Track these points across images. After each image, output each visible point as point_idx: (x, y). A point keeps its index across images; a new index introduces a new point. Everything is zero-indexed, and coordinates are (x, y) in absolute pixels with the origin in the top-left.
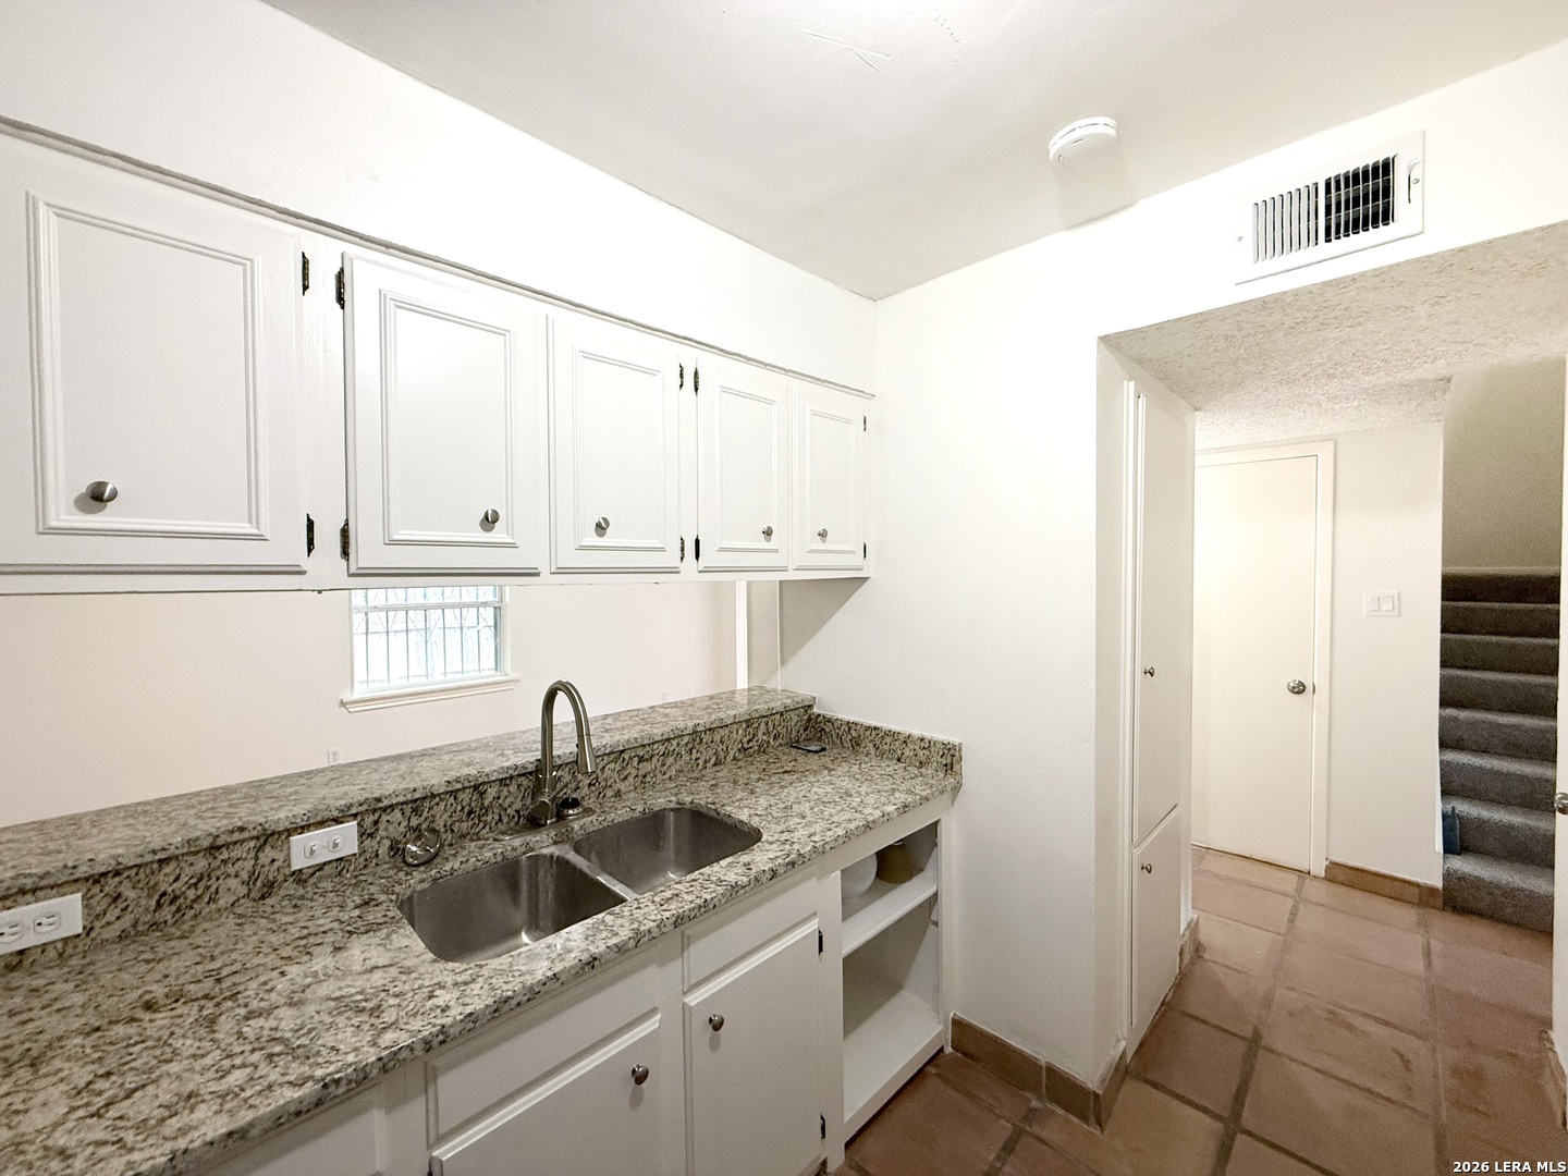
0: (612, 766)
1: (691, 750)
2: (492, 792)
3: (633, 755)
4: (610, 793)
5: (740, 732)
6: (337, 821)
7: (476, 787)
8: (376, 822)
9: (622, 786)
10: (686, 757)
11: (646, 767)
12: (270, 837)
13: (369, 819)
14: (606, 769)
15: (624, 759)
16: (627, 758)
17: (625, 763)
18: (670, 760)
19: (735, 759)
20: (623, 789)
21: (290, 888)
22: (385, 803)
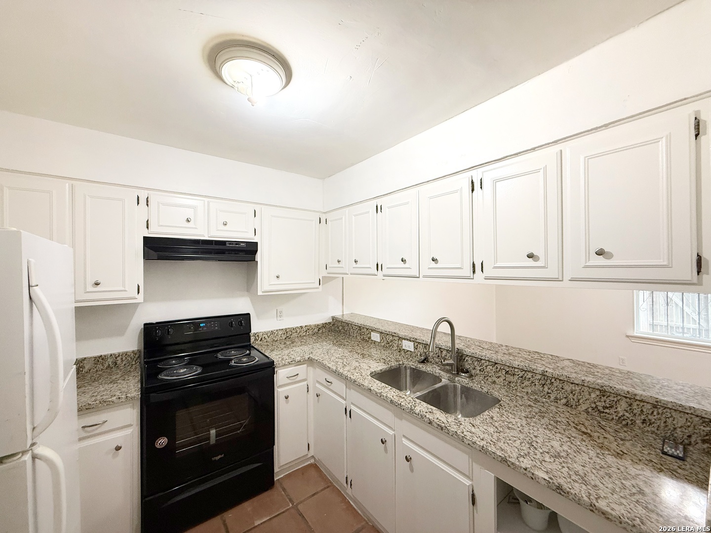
0: (491, 367)
1: (543, 385)
2: (444, 353)
3: (502, 368)
4: (490, 380)
5: (593, 395)
6: (410, 341)
7: (440, 348)
8: (417, 346)
9: (497, 380)
10: (538, 387)
11: (510, 378)
12: (400, 338)
13: (416, 344)
14: (488, 367)
15: (497, 368)
16: (499, 367)
17: (498, 370)
18: (527, 383)
19: (587, 411)
20: (497, 382)
21: (402, 352)
22: (417, 341)
